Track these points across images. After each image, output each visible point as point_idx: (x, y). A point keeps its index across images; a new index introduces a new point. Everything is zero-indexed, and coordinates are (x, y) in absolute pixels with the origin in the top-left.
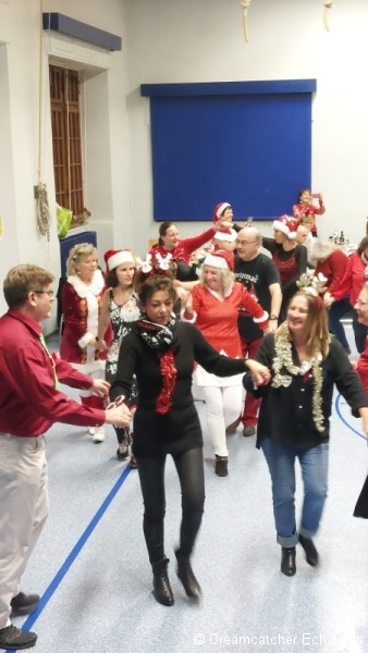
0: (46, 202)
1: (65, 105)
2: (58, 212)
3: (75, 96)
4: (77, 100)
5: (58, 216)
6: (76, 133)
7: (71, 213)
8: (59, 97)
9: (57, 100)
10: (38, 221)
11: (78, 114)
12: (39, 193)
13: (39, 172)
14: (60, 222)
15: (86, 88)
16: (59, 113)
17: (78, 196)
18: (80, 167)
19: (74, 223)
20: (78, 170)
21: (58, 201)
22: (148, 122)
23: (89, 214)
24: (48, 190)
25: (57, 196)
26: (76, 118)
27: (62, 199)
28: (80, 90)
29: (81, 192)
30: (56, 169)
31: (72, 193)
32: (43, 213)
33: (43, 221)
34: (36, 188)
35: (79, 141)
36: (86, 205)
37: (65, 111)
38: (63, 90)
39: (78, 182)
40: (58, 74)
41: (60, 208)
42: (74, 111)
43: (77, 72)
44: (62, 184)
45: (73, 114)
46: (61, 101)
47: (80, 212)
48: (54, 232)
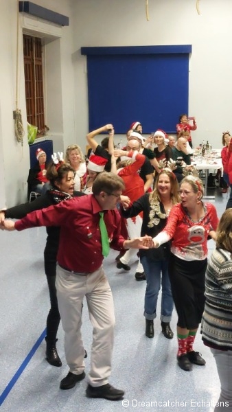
0: (21, 121)
1: (32, 58)
2: (29, 128)
3: (39, 55)
4: (41, 57)
5: (28, 130)
6: (40, 77)
7: (36, 128)
8: (29, 55)
9: (28, 57)
10: (16, 133)
11: (41, 66)
12: (16, 116)
13: (16, 102)
14: (30, 134)
15: (47, 50)
16: (29, 65)
17: (41, 117)
18: (42, 99)
19: (38, 135)
20: (41, 101)
22: (86, 71)
23: (48, 129)
24: (22, 114)
25: (28, 118)
26: (40, 68)
27: (31, 120)
28: (43, 51)
29: (43, 115)
30: (27, 100)
31: (37, 116)
32: (19, 129)
33: (18, 133)
34: (14, 112)
35: (42, 83)
36: (46, 124)
37: (33, 64)
38: (32, 51)
39: (41, 109)
40: (28, 40)
41: (30, 125)
42: (39, 63)
43: (40, 39)
44: (31, 110)
45: (38, 66)
46: (30, 57)
47: (42, 128)
48: (26, 140)
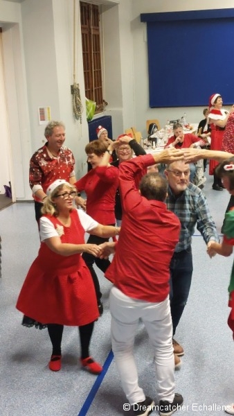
0: (79, 97)
1: (90, 29)
2: (87, 103)
3: (96, 23)
4: (98, 26)
5: (87, 105)
6: (97, 48)
7: (95, 103)
8: (86, 24)
9: (85, 26)
10: (74, 109)
11: (99, 36)
12: (74, 90)
13: (74, 75)
14: (88, 110)
15: (104, 17)
16: (86, 35)
17: (100, 91)
18: (100, 71)
19: (97, 110)
20: (99, 74)
21: (86, 96)
22: (146, 39)
23: (106, 104)
24: (80, 88)
25: (86, 92)
26: (97, 37)
27: (89, 95)
28: (100, 19)
29: (101, 89)
30: (85, 73)
31: (95, 90)
32: (77, 104)
33: (77, 109)
34: (72, 87)
35: (99, 54)
36: (104, 98)
37: (90, 33)
38: (89, 18)
39: (99, 82)
40: (85, 7)
41: (88, 100)
42: (96, 33)
43: (97, 6)
44: (89, 84)
45: (95, 35)
46: (87, 26)
47: (100, 102)
48: (84, 117)
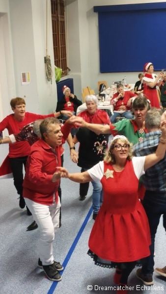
0: (50, 65)
1: (58, 17)
2: (56, 69)
3: (62, 13)
4: (63, 15)
5: (55, 71)
6: (63, 31)
7: (61, 70)
8: (55, 14)
9: (54, 15)
10: (47, 74)
11: (64, 22)
12: (47, 60)
13: (47, 50)
14: (56, 74)
15: (68, 9)
16: (55, 21)
17: (65, 61)
18: (65, 47)
19: (63, 74)
20: (64, 49)
21: (55, 64)
23: (70, 70)
24: (51, 59)
25: (55, 62)
27: (57, 64)
28: (65, 10)
29: (66, 59)
30: (54, 48)
31: (62, 60)
32: (48, 70)
34: (45, 58)
35: (65, 34)
36: (68, 66)
37: (58, 20)
38: (57, 10)
39: (64, 55)
40: (54, 2)
41: (56, 67)
42: (62, 20)
43: (63, 1)
44: (57, 56)
46: (56, 15)
47: (65, 69)
48: (54, 79)
